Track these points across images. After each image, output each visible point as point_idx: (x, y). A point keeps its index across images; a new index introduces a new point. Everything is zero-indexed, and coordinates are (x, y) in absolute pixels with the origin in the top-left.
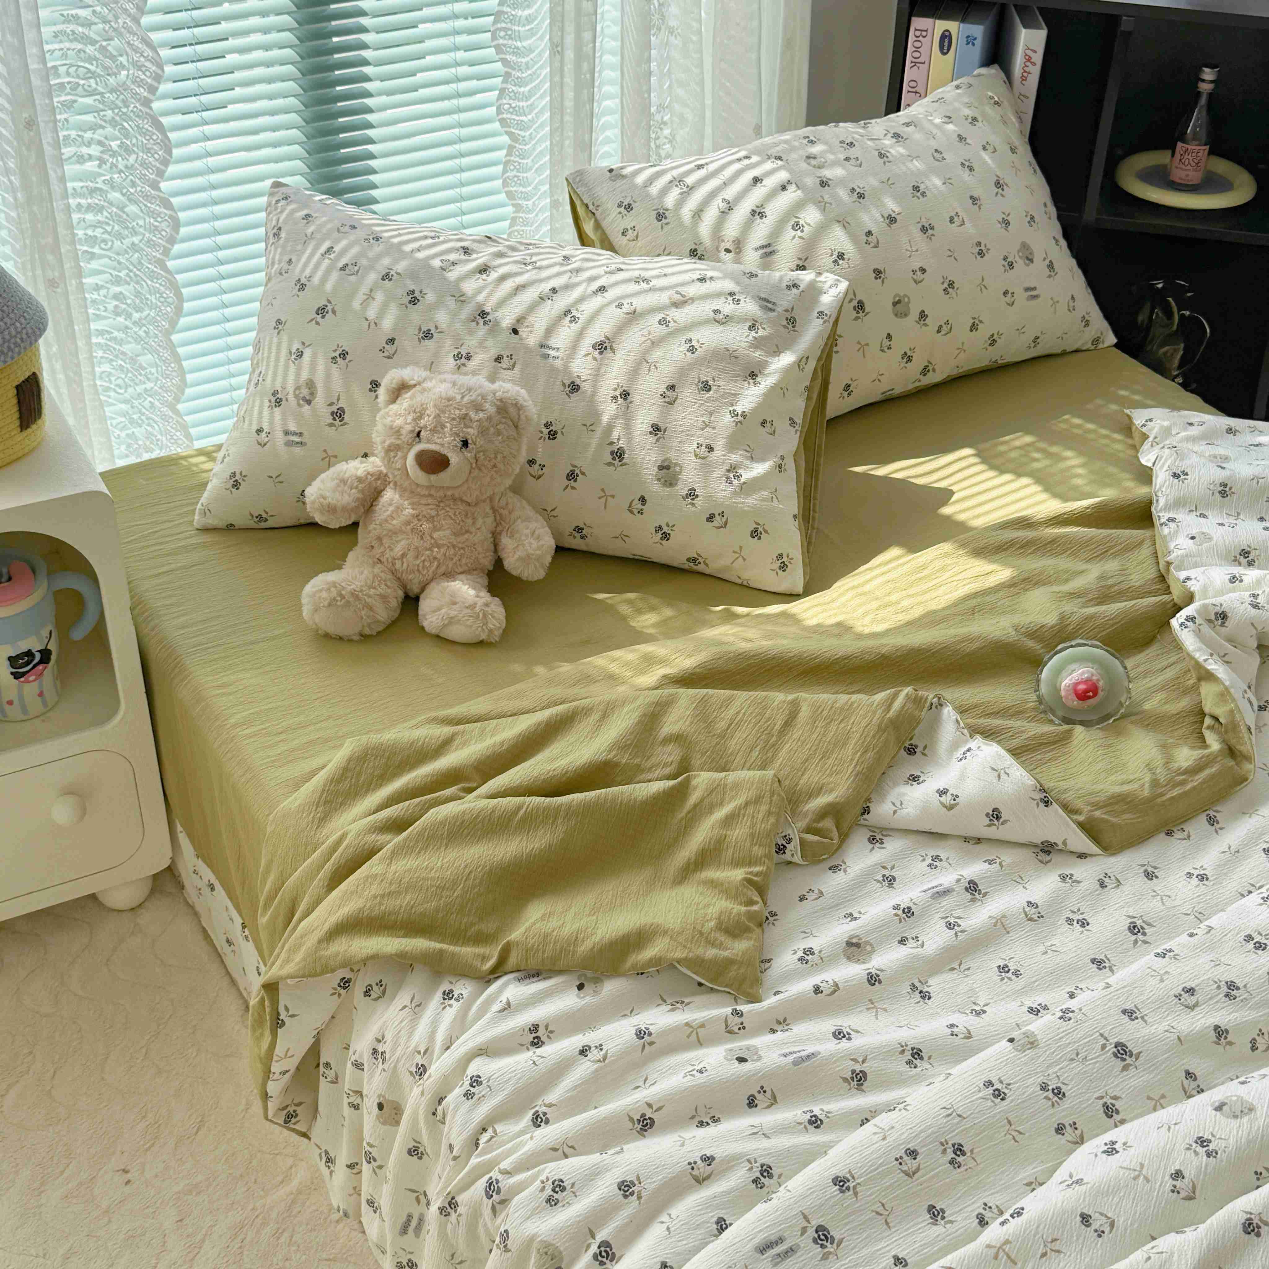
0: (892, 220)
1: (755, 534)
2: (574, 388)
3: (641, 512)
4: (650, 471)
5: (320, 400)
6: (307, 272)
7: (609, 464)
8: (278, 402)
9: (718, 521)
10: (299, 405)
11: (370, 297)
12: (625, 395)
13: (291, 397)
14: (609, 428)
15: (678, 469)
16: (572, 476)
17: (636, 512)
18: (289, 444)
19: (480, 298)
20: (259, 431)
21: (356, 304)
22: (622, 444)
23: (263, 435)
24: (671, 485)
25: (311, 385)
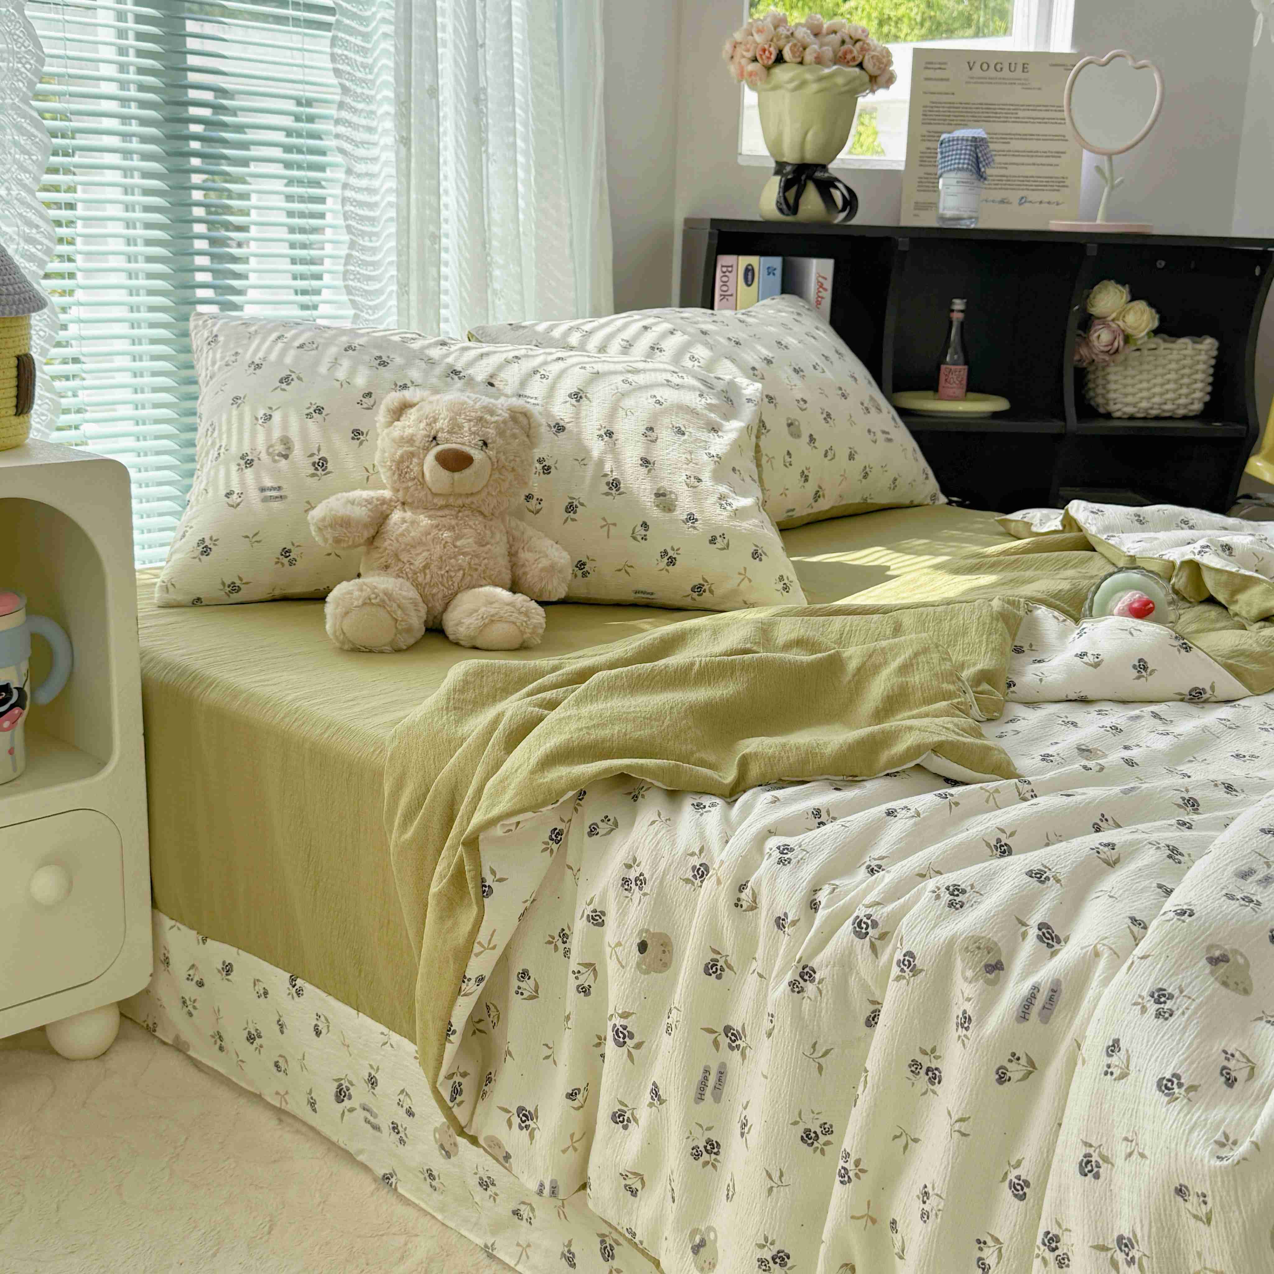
0: (769, 362)
1: (756, 555)
2: (560, 428)
3: (644, 538)
4: (647, 499)
5: (297, 452)
6: (261, 354)
7: (607, 494)
8: (249, 463)
9: (720, 543)
10: (275, 461)
11: (336, 362)
12: (610, 434)
13: (264, 456)
14: (601, 463)
15: (673, 496)
16: (571, 508)
17: (639, 538)
18: (265, 500)
19: (450, 360)
20: (228, 495)
21: (323, 369)
22: (615, 475)
23: (235, 496)
24: (670, 510)
25: (286, 441)
